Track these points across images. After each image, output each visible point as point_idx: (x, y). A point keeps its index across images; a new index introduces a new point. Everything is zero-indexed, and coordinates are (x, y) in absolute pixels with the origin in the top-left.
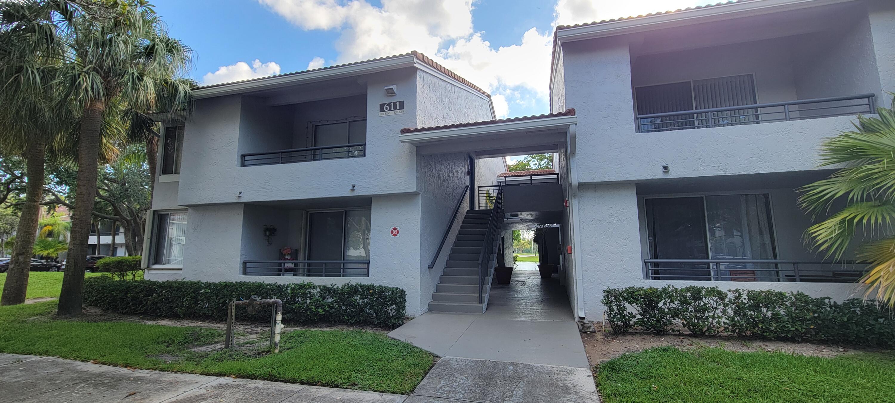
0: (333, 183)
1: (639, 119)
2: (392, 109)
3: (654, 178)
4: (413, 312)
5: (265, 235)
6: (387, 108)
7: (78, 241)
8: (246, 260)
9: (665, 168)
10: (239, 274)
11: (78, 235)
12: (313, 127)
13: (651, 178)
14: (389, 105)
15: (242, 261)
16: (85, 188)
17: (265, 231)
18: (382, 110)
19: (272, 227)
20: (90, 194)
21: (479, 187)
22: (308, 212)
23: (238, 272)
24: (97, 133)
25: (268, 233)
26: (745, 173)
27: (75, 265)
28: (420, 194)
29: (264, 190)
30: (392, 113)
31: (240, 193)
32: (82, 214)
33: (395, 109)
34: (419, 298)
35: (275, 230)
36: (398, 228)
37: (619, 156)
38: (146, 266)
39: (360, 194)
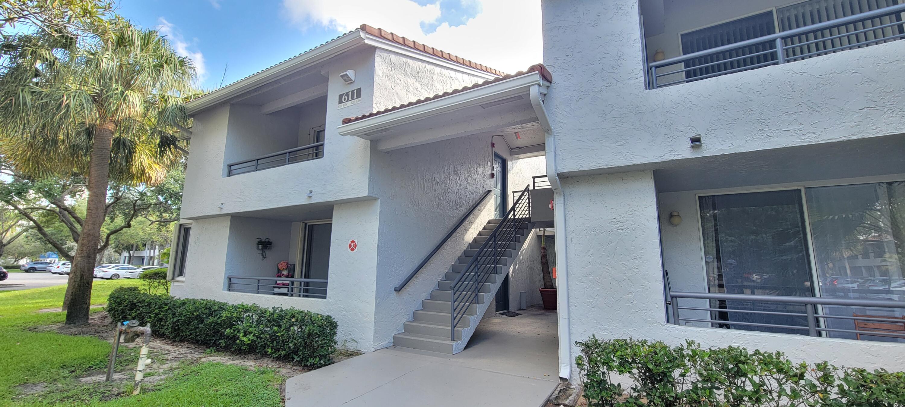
0: (293, 189)
1: (653, 69)
2: (350, 99)
3: (677, 158)
4: (366, 347)
5: (258, 248)
6: (345, 99)
7: (85, 254)
8: (230, 275)
9: (696, 141)
10: (223, 290)
11: (85, 249)
12: (314, 132)
13: (671, 158)
14: (347, 94)
15: (226, 277)
16: (94, 203)
17: (258, 244)
18: (340, 102)
19: (267, 240)
20: (97, 209)
21: (514, 192)
22: (306, 224)
23: (222, 288)
24: (107, 151)
25: (260, 247)
26: (854, 138)
27: (81, 277)
28: (378, 199)
29: (240, 200)
30: (349, 103)
31: (222, 204)
32: (90, 228)
33: (353, 98)
34: (373, 329)
35: (270, 243)
36: (356, 241)
37: (618, 128)
38: (171, 278)
39: (316, 202)
